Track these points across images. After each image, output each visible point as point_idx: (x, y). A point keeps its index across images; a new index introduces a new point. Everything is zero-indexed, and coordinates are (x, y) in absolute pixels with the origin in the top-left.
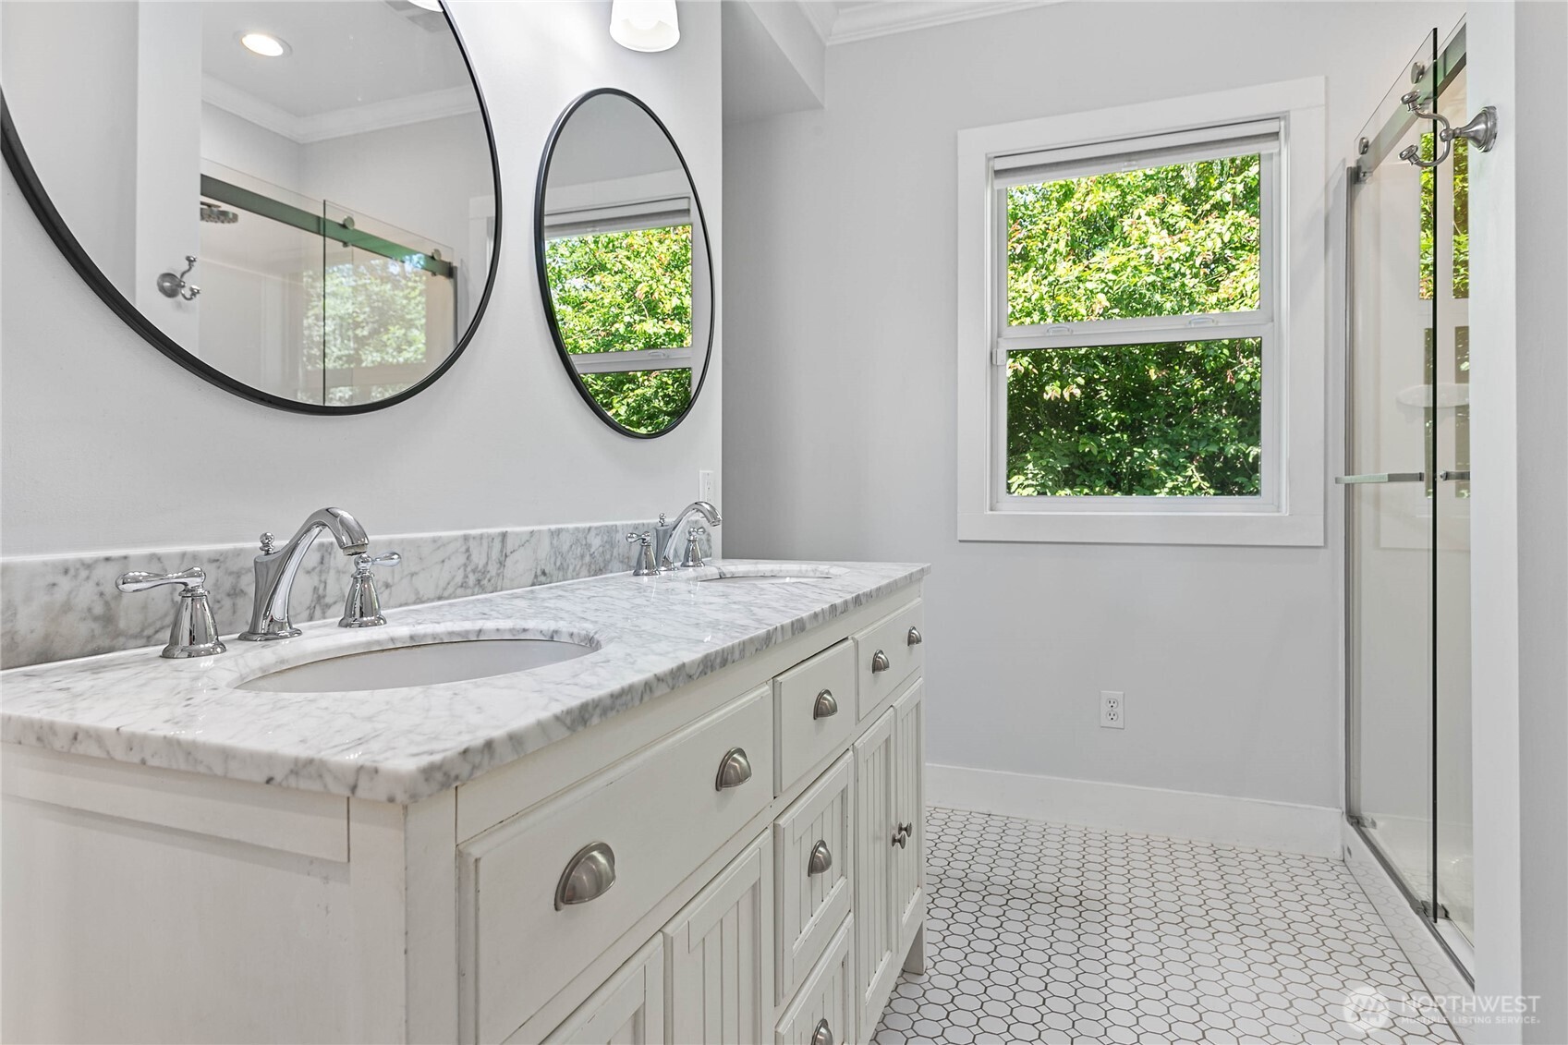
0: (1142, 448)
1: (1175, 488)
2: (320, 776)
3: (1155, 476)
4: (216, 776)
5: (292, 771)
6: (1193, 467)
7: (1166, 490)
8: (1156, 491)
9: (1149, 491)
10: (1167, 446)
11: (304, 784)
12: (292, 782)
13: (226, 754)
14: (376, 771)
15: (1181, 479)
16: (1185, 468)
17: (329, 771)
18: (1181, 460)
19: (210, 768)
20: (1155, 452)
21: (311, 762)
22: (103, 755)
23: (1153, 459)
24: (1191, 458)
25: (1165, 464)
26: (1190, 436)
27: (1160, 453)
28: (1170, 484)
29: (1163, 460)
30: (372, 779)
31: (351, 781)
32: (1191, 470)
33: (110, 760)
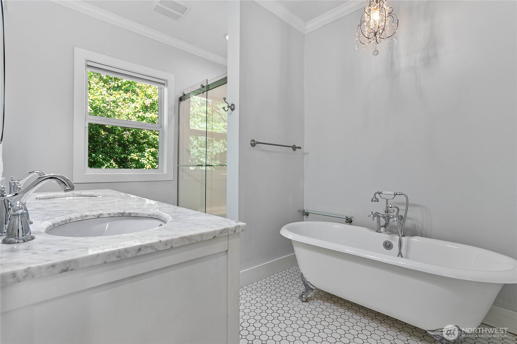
0: (95, 154)
1: (107, 166)
2: (227, 231)
3: (102, 163)
4: (198, 242)
5: (220, 233)
6: (112, 160)
7: (105, 167)
8: (102, 167)
9: (100, 167)
10: (104, 154)
11: (223, 235)
12: (221, 235)
13: (202, 235)
14: (240, 226)
15: (109, 164)
16: (110, 161)
17: (230, 230)
18: (108, 158)
19: (197, 240)
20: (100, 155)
21: (225, 229)
22: (155, 251)
23: (100, 157)
24: (111, 158)
25: (104, 159)
26: (110, 152)
27: (102, 156)
28: (106, 165)
29: (104, 158)
30: (239, 228)
31: (234, 230)
32: (112, 161)
33: (158, 252)
